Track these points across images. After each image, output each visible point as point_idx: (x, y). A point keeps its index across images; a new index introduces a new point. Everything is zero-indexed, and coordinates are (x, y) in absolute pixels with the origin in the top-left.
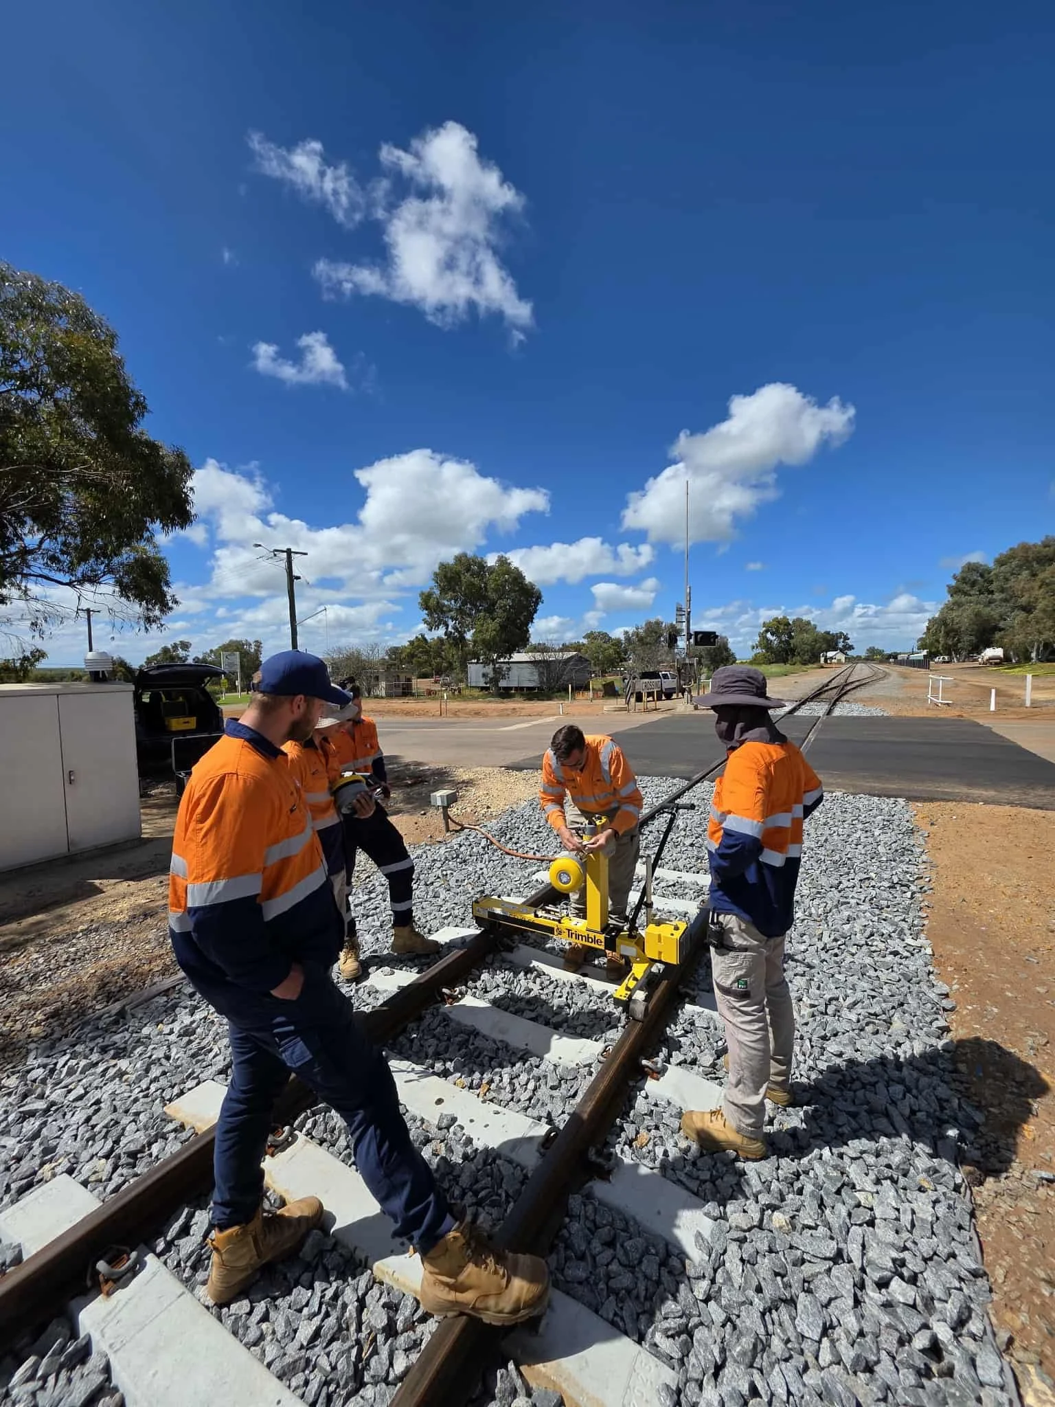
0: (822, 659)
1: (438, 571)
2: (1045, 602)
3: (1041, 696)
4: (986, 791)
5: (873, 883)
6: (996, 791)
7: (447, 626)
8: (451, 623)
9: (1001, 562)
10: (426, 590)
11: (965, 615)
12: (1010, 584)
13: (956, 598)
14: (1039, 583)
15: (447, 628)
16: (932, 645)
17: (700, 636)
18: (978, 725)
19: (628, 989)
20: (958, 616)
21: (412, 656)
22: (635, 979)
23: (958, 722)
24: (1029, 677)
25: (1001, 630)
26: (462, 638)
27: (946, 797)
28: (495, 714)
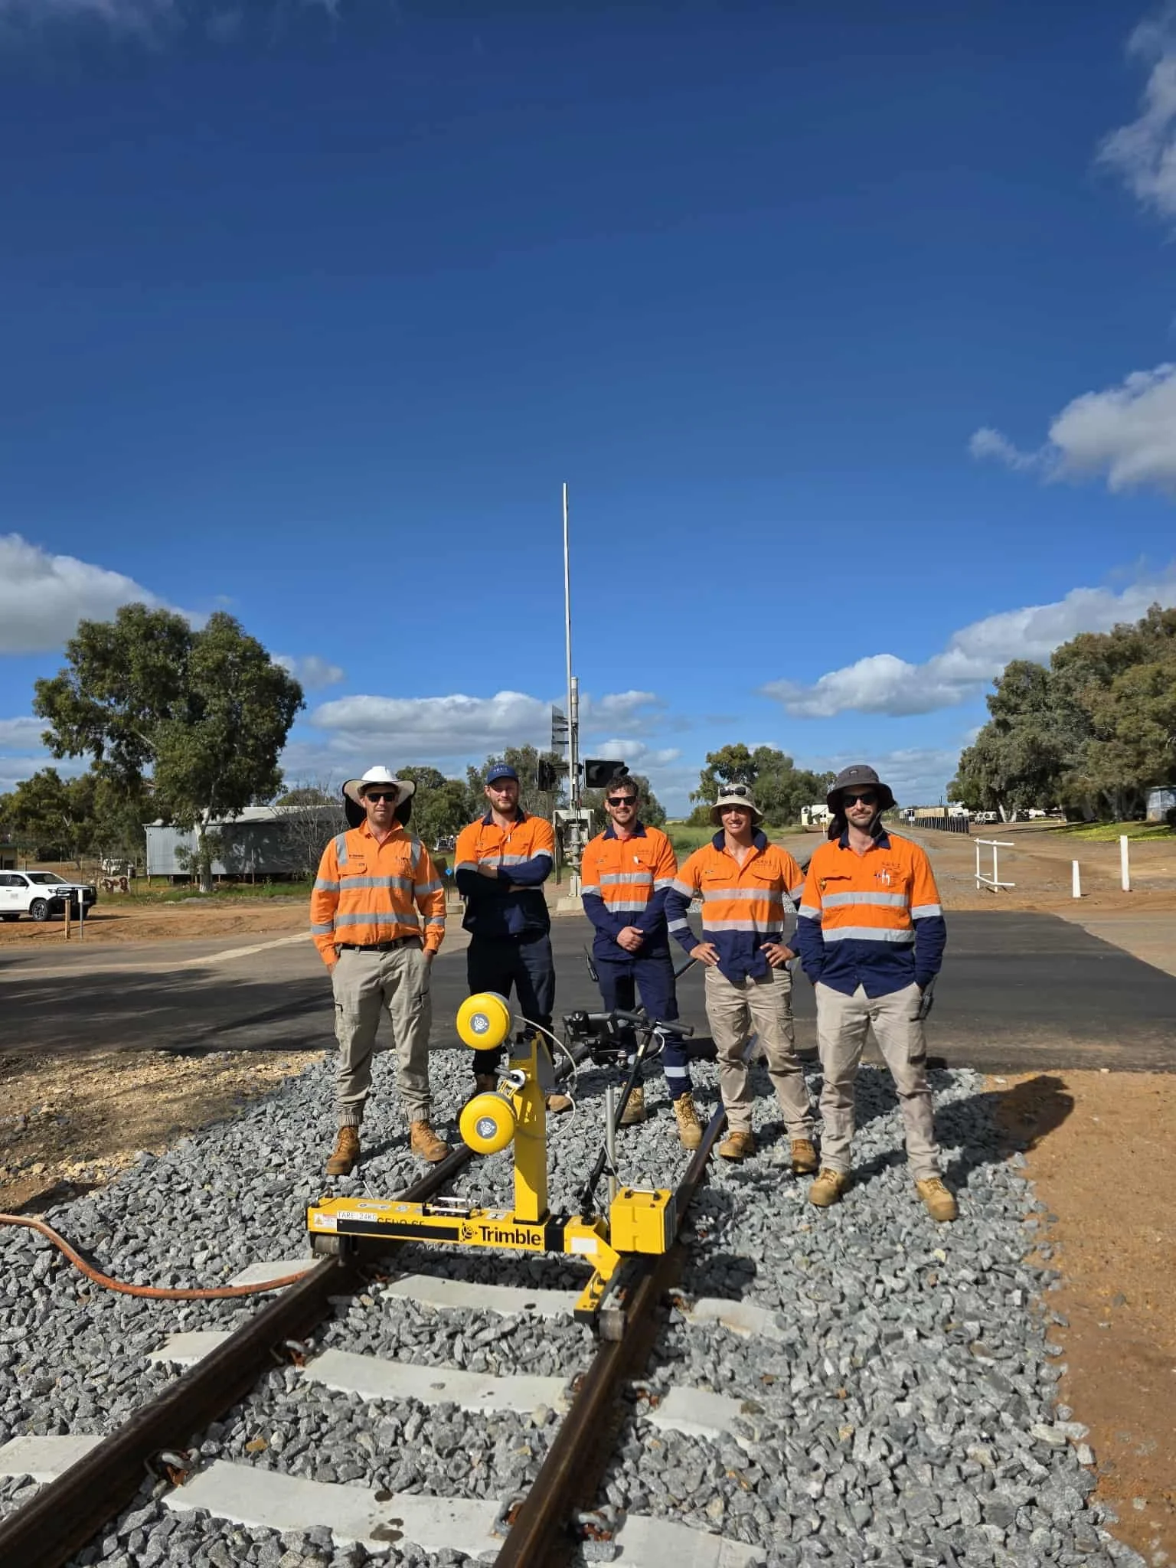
0: (804, 817)
1: (77, 638)
2: (1126, 723)
3: (1144, 873)
4: (1106, 1044)
5: (944, 1275)
6: (1121, 1043)
7: (99, 749)
8: (109, 744)
9: (1060, 662)
10: (52, 677)
11: (1015, 743)
12: (1077, 695)
13: (1001, 715)
14: (1116, 695)
15: (99, 755)
16: (968, 793)
17: (595, 769)
18: (1060, 922)
19: (593, 1295)
20: (1005, 746)
21: (25, 813)
22: (602, 1282)
23: (1029, 919)
24: (1124, 840)
25: (1067, 767)
26: (134, 778)
27: (1044, 1061)
28: (196, 929)
